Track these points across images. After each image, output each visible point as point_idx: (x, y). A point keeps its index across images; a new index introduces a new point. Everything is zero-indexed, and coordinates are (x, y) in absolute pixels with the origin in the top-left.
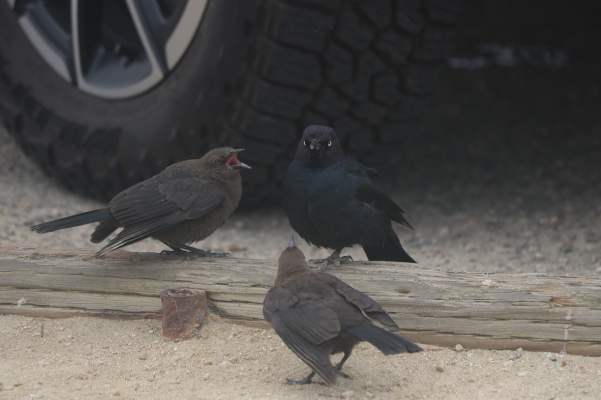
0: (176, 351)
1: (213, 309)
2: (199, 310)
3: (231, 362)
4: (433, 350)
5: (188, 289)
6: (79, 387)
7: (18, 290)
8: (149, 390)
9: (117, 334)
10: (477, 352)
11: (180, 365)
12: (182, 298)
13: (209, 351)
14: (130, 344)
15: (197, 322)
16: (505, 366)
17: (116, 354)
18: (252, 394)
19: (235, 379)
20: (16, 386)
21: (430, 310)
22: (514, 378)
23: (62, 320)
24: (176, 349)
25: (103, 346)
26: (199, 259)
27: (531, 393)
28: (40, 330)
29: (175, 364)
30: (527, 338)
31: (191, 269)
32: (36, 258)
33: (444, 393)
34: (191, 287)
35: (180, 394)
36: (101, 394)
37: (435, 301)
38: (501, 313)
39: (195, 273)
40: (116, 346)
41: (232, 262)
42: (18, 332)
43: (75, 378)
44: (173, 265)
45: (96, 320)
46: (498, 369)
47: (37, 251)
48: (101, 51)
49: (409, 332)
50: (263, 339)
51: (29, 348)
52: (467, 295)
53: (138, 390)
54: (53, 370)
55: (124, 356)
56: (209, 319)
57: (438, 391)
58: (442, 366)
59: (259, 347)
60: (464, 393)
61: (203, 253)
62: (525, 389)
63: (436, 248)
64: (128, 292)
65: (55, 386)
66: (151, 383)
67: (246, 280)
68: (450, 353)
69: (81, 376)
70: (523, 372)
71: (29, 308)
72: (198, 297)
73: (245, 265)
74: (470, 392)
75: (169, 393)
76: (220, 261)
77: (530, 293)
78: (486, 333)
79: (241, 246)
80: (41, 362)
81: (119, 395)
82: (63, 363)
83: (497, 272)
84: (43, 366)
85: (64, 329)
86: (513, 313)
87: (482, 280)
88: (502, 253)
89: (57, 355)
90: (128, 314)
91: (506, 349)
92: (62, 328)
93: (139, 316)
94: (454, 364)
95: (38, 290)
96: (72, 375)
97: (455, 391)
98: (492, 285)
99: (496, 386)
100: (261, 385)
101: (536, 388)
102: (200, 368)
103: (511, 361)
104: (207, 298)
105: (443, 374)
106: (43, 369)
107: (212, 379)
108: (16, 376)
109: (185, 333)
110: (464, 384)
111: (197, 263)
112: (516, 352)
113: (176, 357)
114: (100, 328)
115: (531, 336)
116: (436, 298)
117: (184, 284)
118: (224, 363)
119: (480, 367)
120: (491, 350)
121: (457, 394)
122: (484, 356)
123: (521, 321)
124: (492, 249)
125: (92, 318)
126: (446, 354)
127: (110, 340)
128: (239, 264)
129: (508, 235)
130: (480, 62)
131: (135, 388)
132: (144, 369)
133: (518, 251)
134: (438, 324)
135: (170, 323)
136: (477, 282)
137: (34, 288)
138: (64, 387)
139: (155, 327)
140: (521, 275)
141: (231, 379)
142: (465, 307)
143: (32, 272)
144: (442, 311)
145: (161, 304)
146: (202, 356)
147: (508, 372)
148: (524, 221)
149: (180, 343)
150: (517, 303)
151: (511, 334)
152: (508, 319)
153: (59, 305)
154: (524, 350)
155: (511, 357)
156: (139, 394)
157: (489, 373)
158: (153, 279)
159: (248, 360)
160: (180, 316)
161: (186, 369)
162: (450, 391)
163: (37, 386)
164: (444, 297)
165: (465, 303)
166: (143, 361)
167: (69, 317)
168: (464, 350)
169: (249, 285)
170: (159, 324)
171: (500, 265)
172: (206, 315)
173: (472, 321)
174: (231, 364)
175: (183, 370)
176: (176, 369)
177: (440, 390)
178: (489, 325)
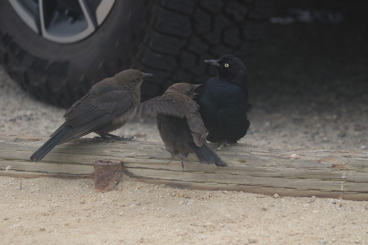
0: (103, 198)
1: (125, 172)
2: (117, 173)
3: (137, 205)
4: (260, 197)
5: (110, 160)
6: (44, 220)
7: (6, 161)
8: (86, 222)
9: (67, 188)
10: (287, 198)
11: (105, 206)
12: (107, 166)
13: (123, 198)
14: (75, 194)
15: (116, 181)
16: (305, 207)
17: (66, 200)
18: (149, 224)
19: (139, 215)
20: (5, 219)
21: (258, 173)
22: (310, 214)
23: (33, 179)
24: (103, 197)
25: (59, 195)
26: (117, 142)
27: (321, 224)
28: (20, 185)
29: (102, 206)
30: (318, 190)
31: (112, 148)
32: (17, 141)
33: (267, 224)
34: (112, 159)
35: (105, 225)
36: (57, 224)
37: (262, 167)
38: (302, 174)
39: (115, 150)
40: (66, 195)
41: (137, 144)
42: (6, 186)
43: (41, 215)
44: (101, 145)
45: (54, 179)
46: (301, 209)
47: (17, 137)
48: (57, 14)
49: (246, 186)
50: (156, 191)
51: (13, 196)
52: (281, 164)
53: (80, 222)
54: (28, 210)
55: (71, 202)
56: (123, 178)
57: (263, 222)
58: (266, 207)
59: (154, 196)
60: (279, 223)
61: (120, 138)
62: (317, 221)
63: (262, 135)
64: (73, 162)
65: (29, 220)
66: (88, 218)
67: (146, 154)
68: (271, 199)
69: (45, 214)
70: (316, 210)
71: (13, 172)
72: (116, 165)
73: (145, 145)
74: (283, 223)
75: (99, 224)
76: (129, 143)
77: (320, 162)
78: (293, 187)
79: (143, 133)
80: (20, 205)
81: (68, 225)
82: (33, 205)
83: (300, 149)
84: (22, 207)
85: (34, 185)
86: (309, 175)
87: (290, 154)
88: (303, 137)
89: (30, 201)
90: (73, 175)
91: (305, 197)
92: (33, 184)
93: (80, 177)
94: (273, 206)
95: (18, 161)
96: (39, 213)
97: (274, 223)
98: (296, 157)
99: (299, 219)
100: (155, 219)
101: (323, 220)
102: (118, 209)
103: (308, 204)
104: (122, 166)
105: (266, 212)
106: (22, 209)
107: (125, 215)
108: (5, 213)
109: (108, 187)
110: (279, 218)
111: (116, 144)
112: (311, 198)
113: (103, 202)
114: (56, 184)
115: (321, 188)
116: (262, 165)
117: (108, 157)
118: (132, 206)
119: (289, 207)
120: (296, 197)
121: (275, 224)
122: (292, 201)
123: (315, 179)
124: (297, 135)
125: (51, 178)
126: (269, 200)
127: (62, 192)
128: (141, 145)
129: (307, 126)
130: (290, 20)
131: (78, 221)
132: (83, 209)
133: (313, 136)
134: (263, 181)
135: (99, 181)
136: (287, 155)
137: (16, 159)
138: (34, 220)
139: (90, 184)
140: (314, 151)
141: (136, 215)
142: (280, 171)
143: (14, 150)
144: (266, 173)
145: (94, 169)
146: (118, 201)
147: (306, 210)
148: (316, 118)
149: (105, 193)
150: (312, 168)
151: (309, 187)
152: (306, 178)
153: (31, 170)
154: (316, 197)
155: (308, 202)
156: (80, 225)
157: (294, 212)
158: (88, 154)
159: (147, 203)
160: (105, 177)
161: (109, 209)
162: (271, 222)
163: (18, 220)
164: (267, 164)
165: (280, 169)
166: (82, 204)
167: (37, 177)
168: (280, 197)
169: (147, 157)
170: (93, 182)
171: (302, 145)
172: (121, 176)
173: (284, 179)
174: (136, 206)
175: (107, 209)
176: (103, 209)
177: (264, 222)
178: (295, 182)
